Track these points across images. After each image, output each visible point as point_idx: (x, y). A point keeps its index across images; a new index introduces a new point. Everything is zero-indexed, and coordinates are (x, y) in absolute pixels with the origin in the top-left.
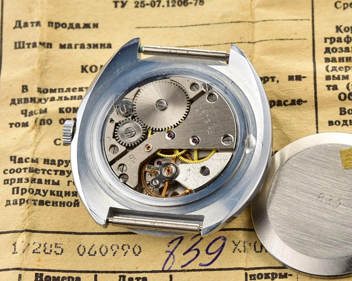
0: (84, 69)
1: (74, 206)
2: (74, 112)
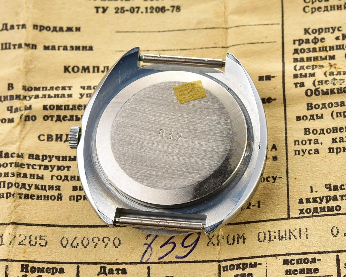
0: (66, 69)
1: (58, 200)
2: (57, 110)
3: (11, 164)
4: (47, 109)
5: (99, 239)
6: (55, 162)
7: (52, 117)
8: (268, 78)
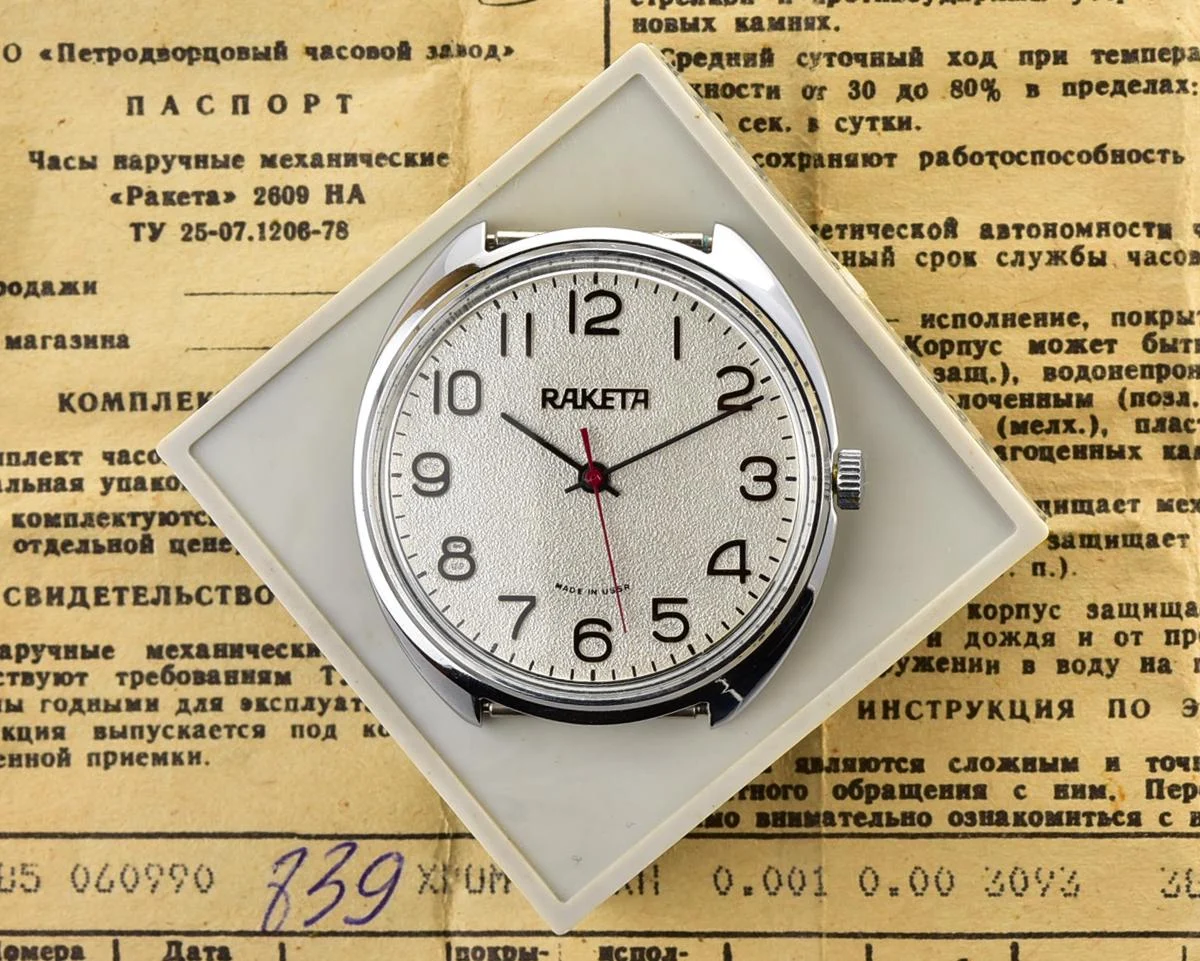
0: (64, 403)
1: (60, 765)
2: (47, 526)
4: (22, 525)
5: (161, 870)
7: (36, 543)
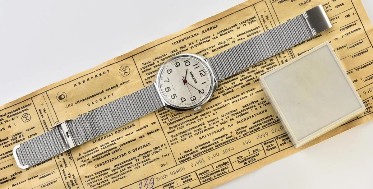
2: (96, 157)
3: (91, 179)
4: (93, 158)
6: (103, 173)
7: (96, 159)
8: (154, 123)
